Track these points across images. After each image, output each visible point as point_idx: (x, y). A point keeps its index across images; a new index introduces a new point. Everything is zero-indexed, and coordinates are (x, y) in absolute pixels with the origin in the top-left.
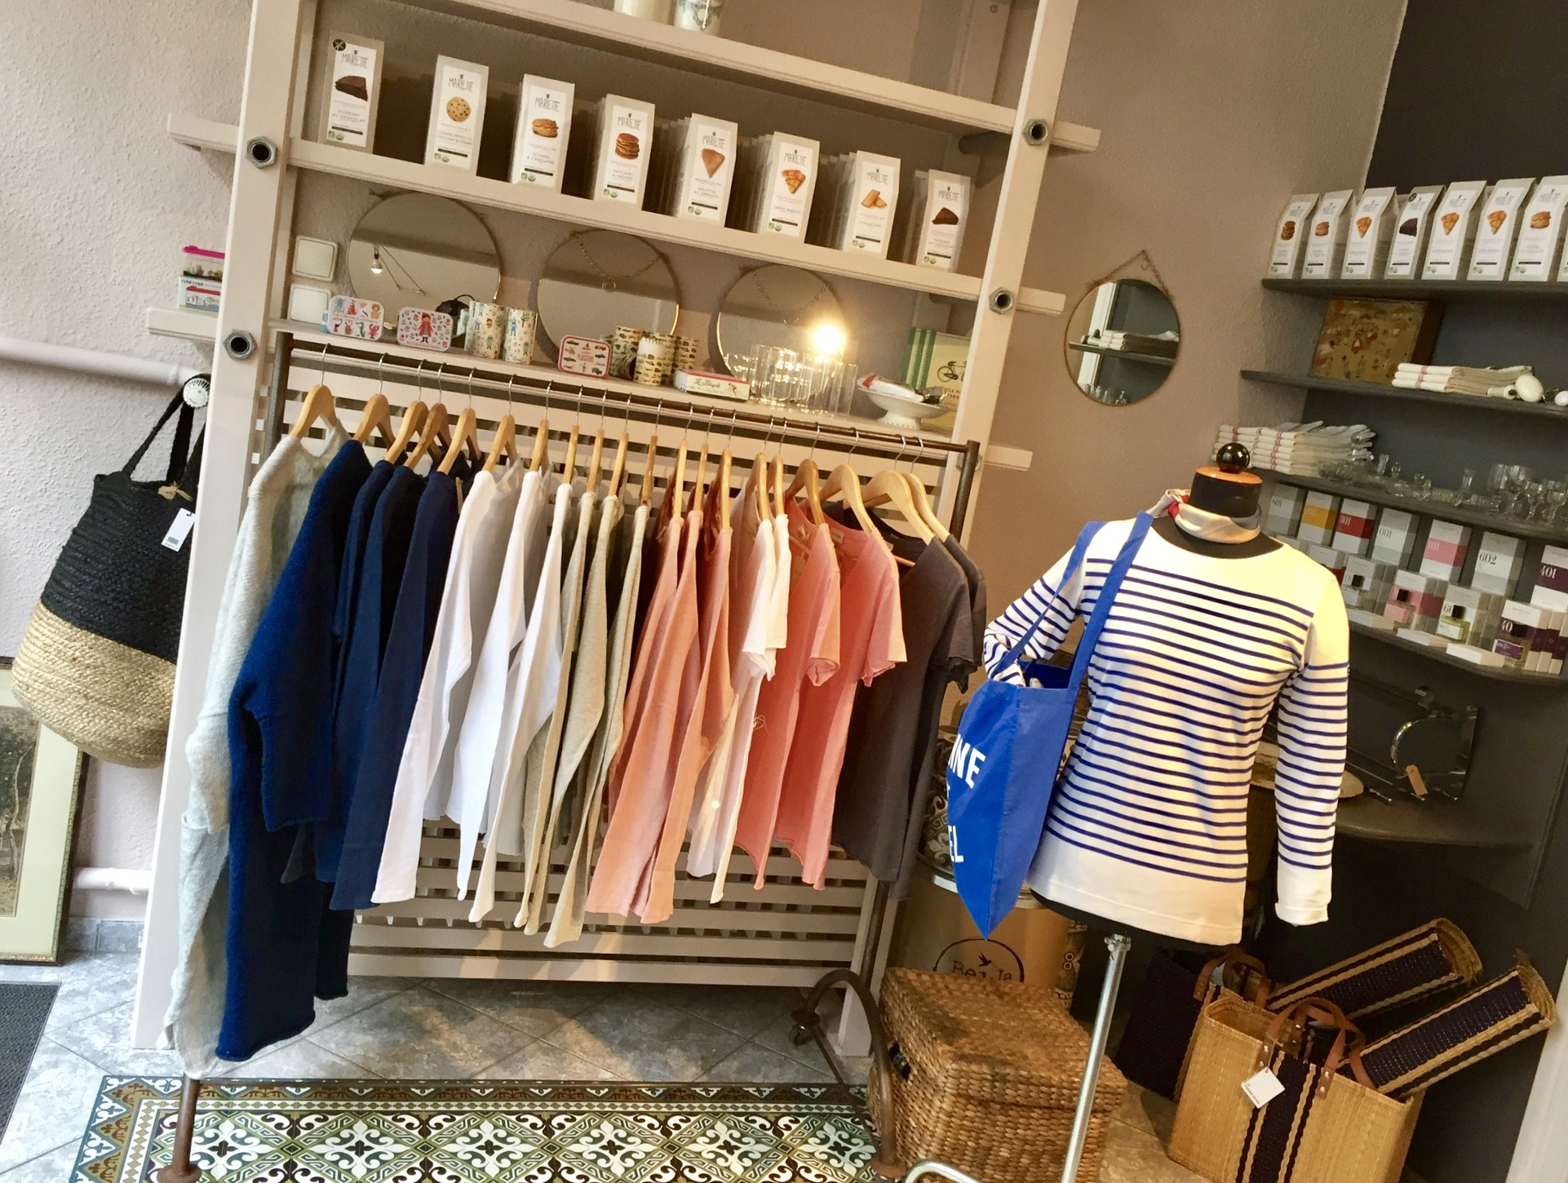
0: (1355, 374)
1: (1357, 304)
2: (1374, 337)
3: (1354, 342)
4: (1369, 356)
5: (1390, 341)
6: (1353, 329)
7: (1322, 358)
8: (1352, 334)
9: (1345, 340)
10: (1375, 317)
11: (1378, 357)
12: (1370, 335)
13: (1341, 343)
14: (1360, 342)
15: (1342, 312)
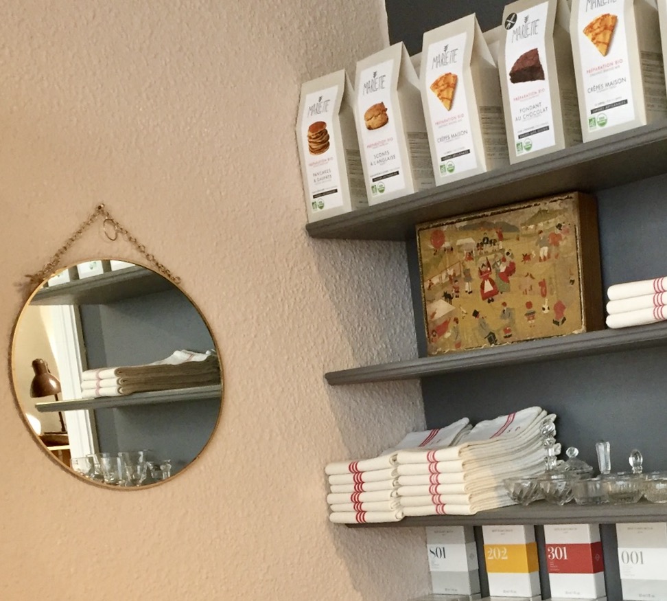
0: (503, 334)
1: (464, 228)
2: (511, 270)
3: (482, 287)
4: (513, 299)
5: (540, 270)
6: (474, 267)
7: (440, 323)
8: (475, 275)
9: (467, 286)
10: (501, 237)
11: (528, 298)
12: (503, 269)
13: (462, 294)
14: (492, 283)
15: (447, 245)
